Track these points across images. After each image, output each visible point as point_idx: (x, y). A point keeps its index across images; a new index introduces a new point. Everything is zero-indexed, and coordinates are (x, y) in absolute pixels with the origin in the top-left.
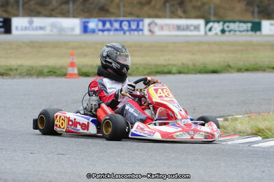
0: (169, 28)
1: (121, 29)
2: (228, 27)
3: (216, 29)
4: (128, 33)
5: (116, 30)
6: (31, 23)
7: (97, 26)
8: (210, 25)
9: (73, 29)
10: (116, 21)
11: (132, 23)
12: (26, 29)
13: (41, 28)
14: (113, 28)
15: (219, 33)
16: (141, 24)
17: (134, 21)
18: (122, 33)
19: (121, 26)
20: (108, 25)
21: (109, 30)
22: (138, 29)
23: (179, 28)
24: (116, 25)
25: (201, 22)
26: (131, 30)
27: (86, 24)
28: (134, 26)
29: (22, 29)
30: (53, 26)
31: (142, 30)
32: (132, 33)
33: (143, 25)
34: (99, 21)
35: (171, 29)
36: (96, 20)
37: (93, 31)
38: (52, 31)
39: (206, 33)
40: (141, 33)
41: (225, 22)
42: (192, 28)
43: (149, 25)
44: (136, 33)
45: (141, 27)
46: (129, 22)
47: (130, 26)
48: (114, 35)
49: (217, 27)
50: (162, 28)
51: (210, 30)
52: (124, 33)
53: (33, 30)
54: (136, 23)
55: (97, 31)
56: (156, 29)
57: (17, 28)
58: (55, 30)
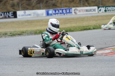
0: (83, 11)
1: (63, 13)
2: (107, 9)
3: (102, 10)
4: (66, 14)
5: (61, 13)
6: (25, 13)
7: (53, 12)
8: (100, 8)
9: (42, 14)
10: (60, 10)
11: (67, 10)
12: (23, 15)
13: (29, 15)
14: (59, 13)
15: (104, 12)
16: (71, 10)
17: (68, 9)
18: (63, 14)
19: (62, 11)
20: (57, 12)
21: (58, 14)
22: (70, 12)
23: (87, 11)
24: (61, 11)
25: (96, 8)
26: (67, 13)
27: (48, 12)
28: (68, 11)
29: (21, 16)
30: (34, 13)
31: (71, 13)
32: (67, 14)
33: (72, 11)
34: (53, 10)
35: (84, 11)
36: (52, 10)
37: (51, 15)
38: (34, 15)
39: (98, 12)
40: (71, 14)
41: (106, 7)
42: (92, 10)
43: (74, 10)
44: (69, 14)
45: (71, 11)
46: (66, 10)
47: (66, 11)
48: (60, 15)
49: (103, 9)
50: (80, 11)
51: (100, 11)
52: (64, 14)
53: (26, 16)
54: (69, 10)
55: (52, 14)
56: (77, 12)
57: (19, 15)
58: (35, 15)
